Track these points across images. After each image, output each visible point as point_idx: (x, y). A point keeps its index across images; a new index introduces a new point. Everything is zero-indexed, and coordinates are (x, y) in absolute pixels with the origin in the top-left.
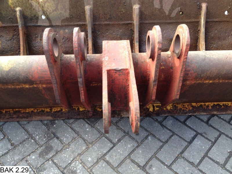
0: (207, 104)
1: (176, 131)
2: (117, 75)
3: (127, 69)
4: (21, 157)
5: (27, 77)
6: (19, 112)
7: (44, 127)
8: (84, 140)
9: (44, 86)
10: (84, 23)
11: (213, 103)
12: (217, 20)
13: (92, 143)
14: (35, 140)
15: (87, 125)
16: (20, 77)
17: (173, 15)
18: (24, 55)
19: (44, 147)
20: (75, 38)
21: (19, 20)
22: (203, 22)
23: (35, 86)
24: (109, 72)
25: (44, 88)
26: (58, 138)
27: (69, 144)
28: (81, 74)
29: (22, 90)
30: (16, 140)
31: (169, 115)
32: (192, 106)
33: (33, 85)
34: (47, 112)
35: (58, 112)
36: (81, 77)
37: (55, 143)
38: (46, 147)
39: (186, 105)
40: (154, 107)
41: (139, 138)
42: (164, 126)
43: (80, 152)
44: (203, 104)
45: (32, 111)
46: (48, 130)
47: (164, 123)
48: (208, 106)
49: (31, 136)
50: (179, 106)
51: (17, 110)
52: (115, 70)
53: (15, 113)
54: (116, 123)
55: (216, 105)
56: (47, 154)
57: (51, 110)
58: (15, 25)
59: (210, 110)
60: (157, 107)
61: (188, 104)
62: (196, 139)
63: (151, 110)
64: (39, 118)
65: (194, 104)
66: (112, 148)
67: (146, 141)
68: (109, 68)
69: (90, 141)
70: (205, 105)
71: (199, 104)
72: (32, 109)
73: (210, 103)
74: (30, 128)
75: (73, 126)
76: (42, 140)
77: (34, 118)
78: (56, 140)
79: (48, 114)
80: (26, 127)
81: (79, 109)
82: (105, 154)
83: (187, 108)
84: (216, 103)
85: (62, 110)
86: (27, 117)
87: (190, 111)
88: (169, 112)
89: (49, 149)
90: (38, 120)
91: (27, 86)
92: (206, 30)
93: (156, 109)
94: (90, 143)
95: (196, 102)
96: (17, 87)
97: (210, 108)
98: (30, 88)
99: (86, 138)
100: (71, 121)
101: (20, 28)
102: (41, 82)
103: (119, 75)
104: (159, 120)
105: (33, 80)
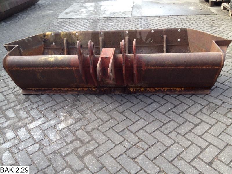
0: (164, 88)
1: (143, 100)
2: (106, 60)
3: (110, 57)
4: (61, 107)
5: (68, 63)
6: (61, 90)
7: (73, 97)
8: (93, 103)
9: (75, 68)
10: (99, 46)
11: (167, 88)
12: (173, 44)
13: (97, 104)
14: (68, 101)
15: (95, 97)
16: (65, 63)
17: (148, 41)
18: (66, 55)
19: (72, 104)
20: (89, 44)
21: (65, 44)
22: (165, 45)
23: (71, 68)
24: (102, 58)
25: (75, 70)
26: (80, 101)
27: (85, 104)
28: (91, 59)
29: (65, 70)
30: (59, 101)
31: (142, 93)
32: (155, 90)
33: (70, 67)
34: (75, 90)
35: (81, 90)
36: (91, 61)
37: (78, 103)
38: (73, 104)
39: (152, 89)
40: (133, 89)
41: (122, 103)
42: (137, 98)
43: (90, 107)
44: (161, 88)
45: (68, 90)
46: (75, 98)
47: (138, 97)
48: (164, 89)
49: (66, 100)
50: (148, 89)
51: (60, 88)
52: (105, 57)
53: (59, 90)
54: (112, 96)
55: (169, 89)
56: (74, 106)
57: (77, 89)
58: (62, 47)
59: (165, 92)
60: (135, 89)
61: (153, 88)
62: (153, 103)
63: (132, 91)
64: (71, 93)
65: (156, 88)
66: (107, 106)
67: (126, 103)
68: (102, 56)
69: (96, 103)
70: (163, 89)
71: (159, 88)
72: (68, 89)
73: (165, 88)
74: (66, 97)
75: (88, 97)
76: (72, 101)
77: (68, 93)
78: (79, 102)
79: (76, 91)
80: (64, 96)
81: (92, 89)
82: (103, 108)
83: (152, 90)
84: (169, 88)
85: (83, 89)
86: (65, 92)
87: (153, 92)
88: (142, 92)
89: (75, 105)
90: (70, 94)
91: (68, 69)
92: (166, 50)
93: (135, 90)
94: (96, 104)
95: (158, 87)
96: (64, 69)
97: (165, 90)
98: (69, 69)
99: (94, 102)
100: (88, 95)
101: (65, 49)
102: (74, 67)
103: (107, 60)
104: (135, 96)
105: (71, 65)
